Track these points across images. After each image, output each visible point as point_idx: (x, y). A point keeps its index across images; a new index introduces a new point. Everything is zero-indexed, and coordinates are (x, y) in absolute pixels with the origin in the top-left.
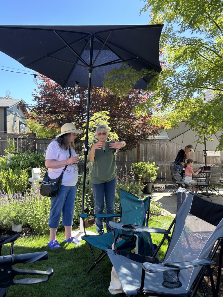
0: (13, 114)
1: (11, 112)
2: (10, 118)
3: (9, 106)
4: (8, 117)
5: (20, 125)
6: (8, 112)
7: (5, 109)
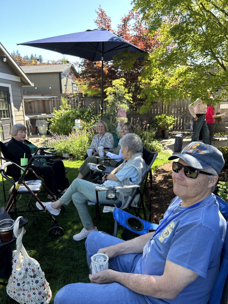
0: (66, 77)
1: (65, 75)
2: (64, 81)
3: (63, 71)
4: (62, 80)
5: (72, 85)
6: (62, 76)
7: (60, 73)
